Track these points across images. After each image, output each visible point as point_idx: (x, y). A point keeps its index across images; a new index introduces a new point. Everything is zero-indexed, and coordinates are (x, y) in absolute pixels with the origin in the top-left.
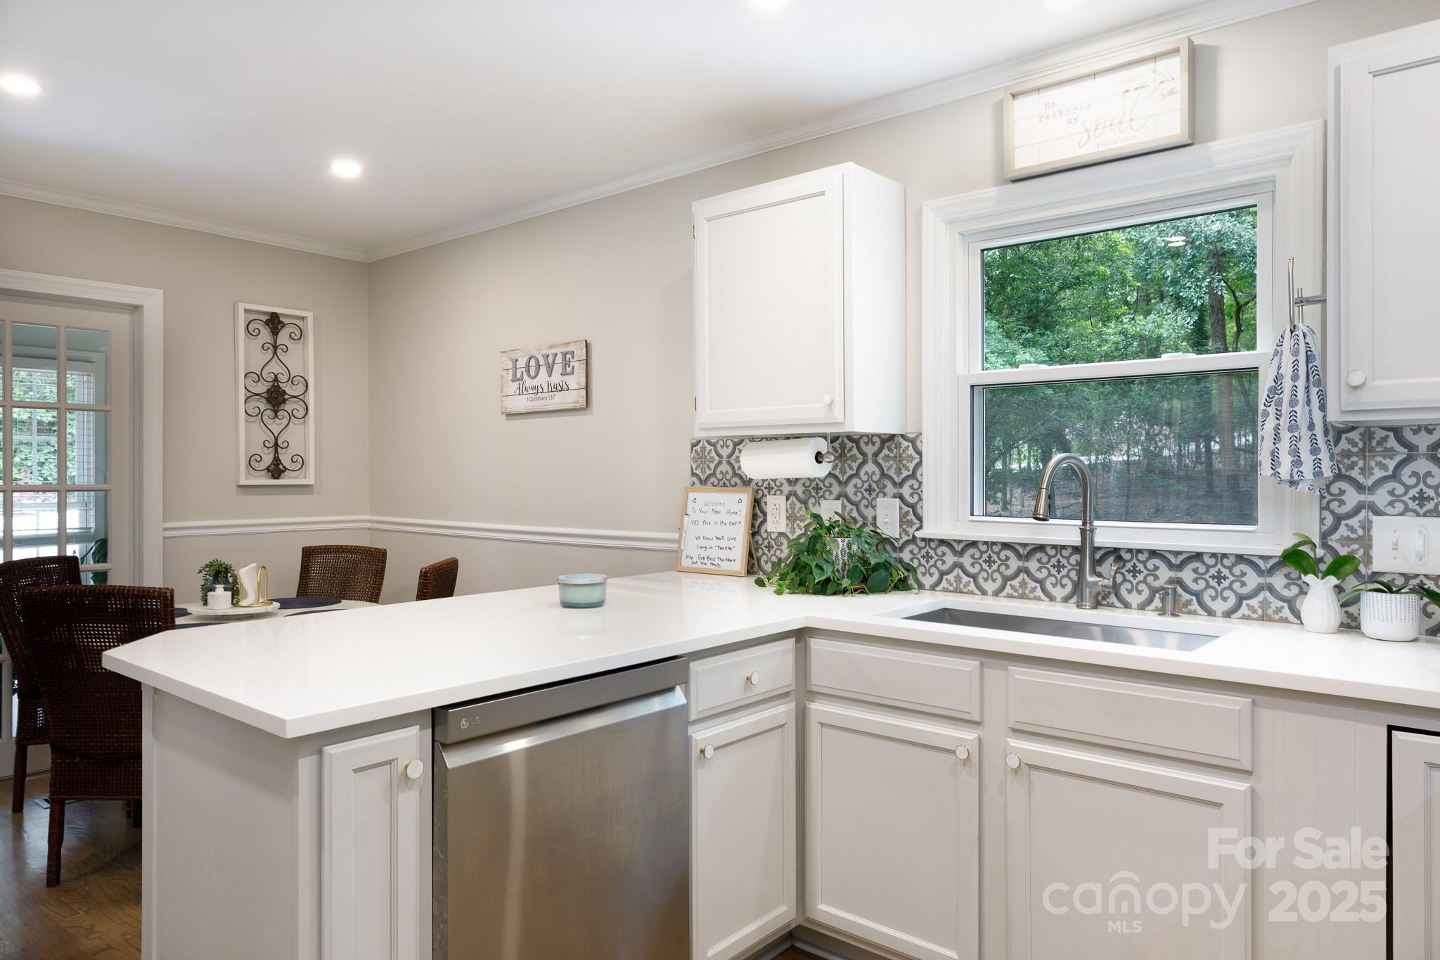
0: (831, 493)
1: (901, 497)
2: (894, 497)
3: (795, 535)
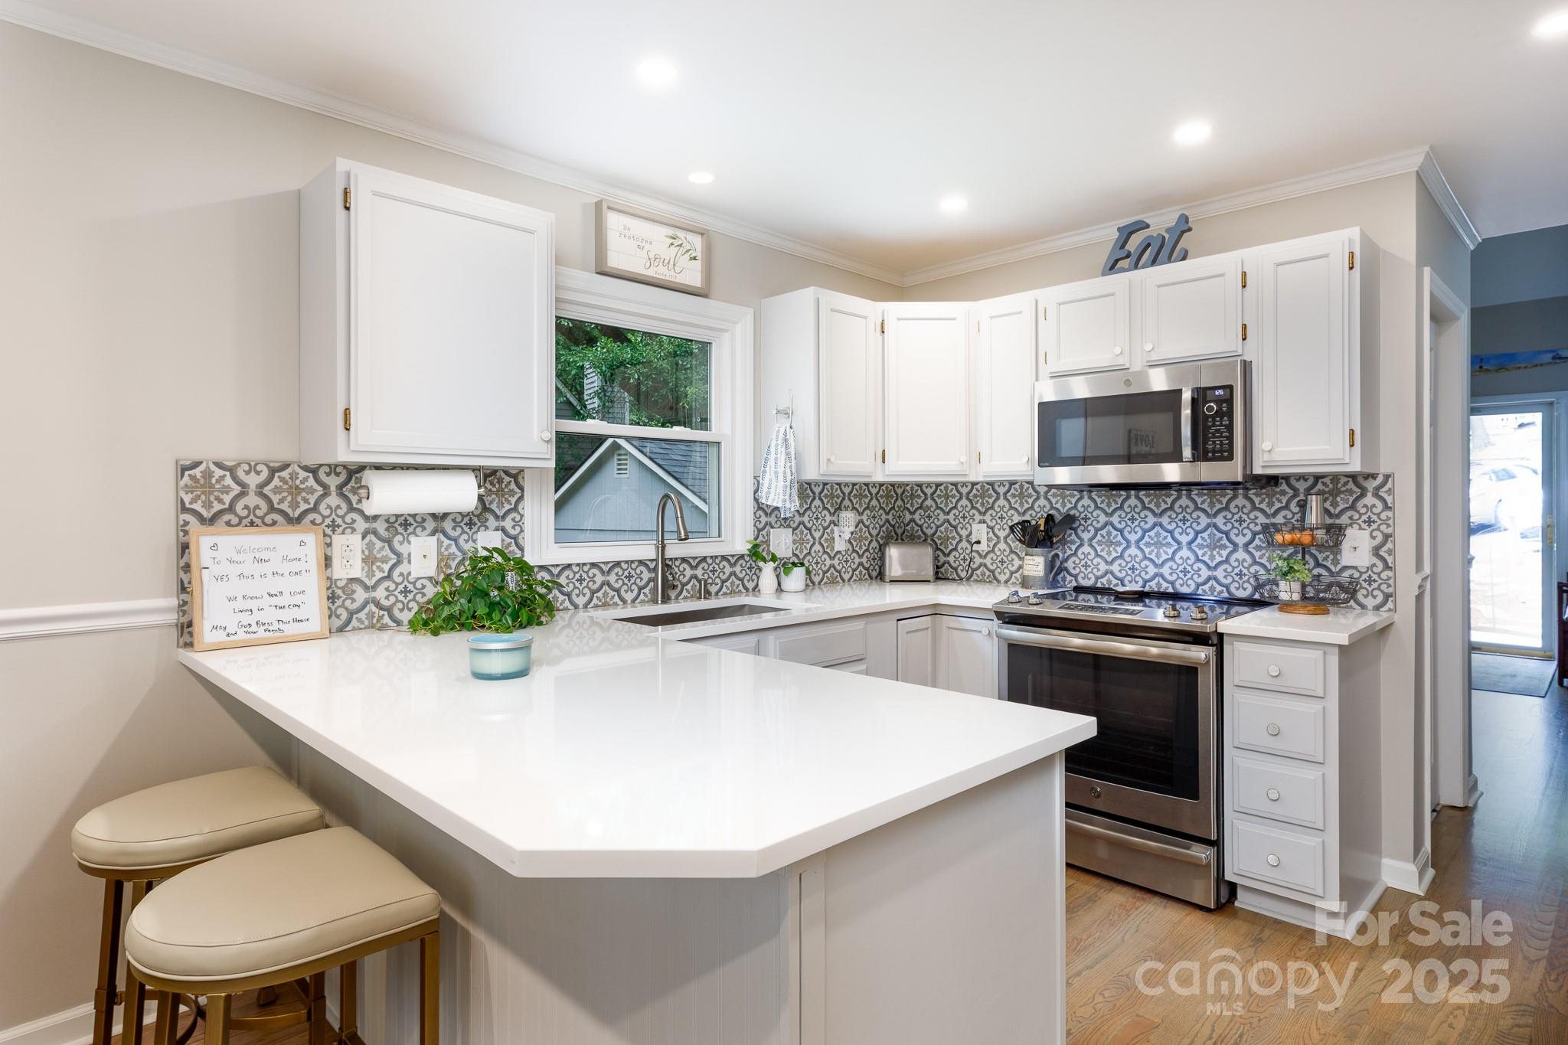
0: (424, 528)
1: (503, 530)
2: (497, 529)
3: (374, 580)
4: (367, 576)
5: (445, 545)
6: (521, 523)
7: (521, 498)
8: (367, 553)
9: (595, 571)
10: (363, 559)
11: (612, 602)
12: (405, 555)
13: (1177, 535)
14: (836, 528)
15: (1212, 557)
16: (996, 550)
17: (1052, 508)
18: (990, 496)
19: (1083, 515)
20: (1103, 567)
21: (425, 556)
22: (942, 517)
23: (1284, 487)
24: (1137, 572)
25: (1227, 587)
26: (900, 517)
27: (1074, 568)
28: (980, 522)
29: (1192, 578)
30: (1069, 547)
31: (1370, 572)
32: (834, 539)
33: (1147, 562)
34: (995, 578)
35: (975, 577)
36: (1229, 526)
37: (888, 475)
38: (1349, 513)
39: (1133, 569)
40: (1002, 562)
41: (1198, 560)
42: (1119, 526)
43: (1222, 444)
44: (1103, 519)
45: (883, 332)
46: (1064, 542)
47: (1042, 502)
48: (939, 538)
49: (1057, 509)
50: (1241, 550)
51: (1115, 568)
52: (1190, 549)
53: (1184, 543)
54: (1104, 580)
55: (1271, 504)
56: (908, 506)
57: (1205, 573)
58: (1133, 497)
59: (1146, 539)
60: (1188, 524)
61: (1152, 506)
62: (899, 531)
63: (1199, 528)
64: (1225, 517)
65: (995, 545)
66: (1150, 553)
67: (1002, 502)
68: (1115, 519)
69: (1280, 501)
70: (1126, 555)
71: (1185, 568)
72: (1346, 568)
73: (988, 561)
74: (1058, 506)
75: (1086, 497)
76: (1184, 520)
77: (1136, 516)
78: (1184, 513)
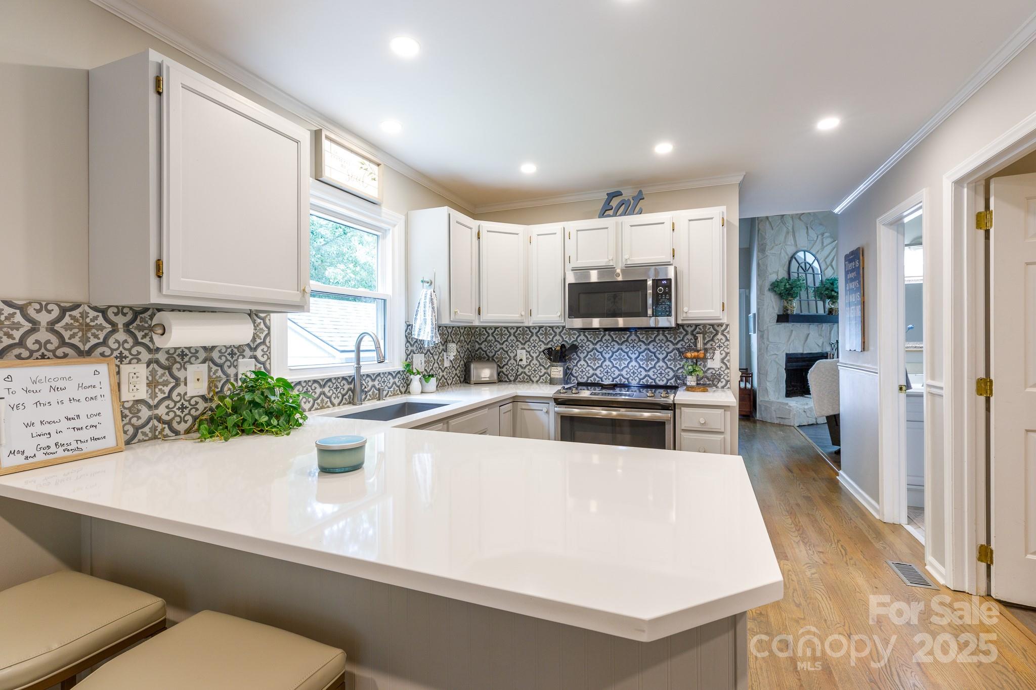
0: (197, 358)
1: (255, 357)
2: (251, 358)
3: (157, 400)
4: (151, 398)
5: (213, 370)
6: (267, 353)
7: (268, 334)
8: (150, 378)
9: (316, 385)
10: (147, 384)
11: (326, 406)
12: (182, 379)
13: (630, 354)
14: (445, 353)
15: (647, 365)
16: (531, 364)
17: (563, 341)
18: (528, 334)
19: (580, 345)
20: (591, 372)
21: (198, 380)
22: (499, 346)
23: (681, 330)
24: (609, 374)
25: (654, 380)
26: (473, 346)
27: (576, 373)
28: (522, 349)
29: (637, 376)
30: (573, 362)
31: (720, 371)
32: (444, 360)
33: (614, 369)
34: (531, 380)
35: (518, 379)
36: (656, 349)
37: (482, 322)
38: (711, 343)
39: (607, 372)
40: (535, 371)
41: (640, 367)
42: (600, 350)
43: (665, 308)
44: (591, 346)
45: (479, 238)
46: (570, 359)
47: (558, 337)
48: (497, 358)
49: (566, 341)
50: (661, 361)
51: (598, 372)
52: (636, 361)
53: (633, 359)
54: (592, 379)
55: (675, 339)
56: (478, 340)
57: (644, 373)
58: (607, 335)
59: (614, 356)
60: (635, 349)
61: (617, 339)
62: (473, 355)
63: (641, 351)
64: (653, 345)
65: (530, 362)
66: (616, 364)
67: (534, 337)
68: (598, 347)
69: (679, 337)
70: (604, 365)
71: (634, 371)
72: (709, 369)
73: (526, 370)
74: (567, 340)
75: (582, 335)
76: (633, 347)
77: (609, 345)
78: (633, 343)
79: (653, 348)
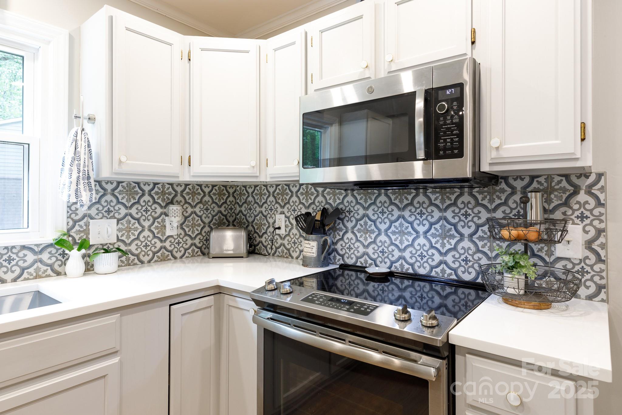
13: (415, 226)
14: (167, 218)
15: (443, 245)
16: (291, 234)
17: (327, 203)
18: (287, 194)
19: (347, 209)
20: (362, 250)
22: (258, 209)
23: (503, 185)
24: (386, 255)
25: (455, 270)
26: (231, 209)
27: (341, 250)
28: (281, 214)
29: (427, 262)
30: (338, 233)
31: (583, 264)
32: (165, 226)
33: (393, 247)
34: (290, 255)
35: (277, 253)
36: (457, 219)
37: (193, 176)
38: (563, 209)
39: (383, 252)
40: (295, 243)
41: (432, 247)
42: (373, 218)
43: (452, 141)
44: (361, 212)
45: (190, 60)
46: (334, 229)
47: (320, 198)
48: (256, 224)
49: (330, 204)
50: (466, 240)
51: (370, 251)
52: (426, 237)
53: (421, 233)
54: (362, 260)
55: (491, 201)
57: (437, 258)
58: (383, 195)
59: (393, 228)
60: (424, 217)
61: (397, 202)
62: (231, 219)
63: (433, 220)
64: (453, 212)
65: (290, 231)
66: (395, 240)
67: (294, 198)
68: (370, 212)
69: (499, 198)
70: (378, 240)
71: (422, 253)
72: (559, 259)
73: (286, 242)
74: (331, 201)
75: (350, 195)
76: (421, 214)
77: (385, 210)
78: (421, 208)
79: (453, 217)
